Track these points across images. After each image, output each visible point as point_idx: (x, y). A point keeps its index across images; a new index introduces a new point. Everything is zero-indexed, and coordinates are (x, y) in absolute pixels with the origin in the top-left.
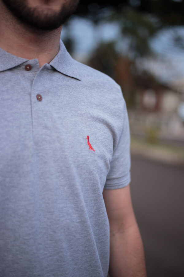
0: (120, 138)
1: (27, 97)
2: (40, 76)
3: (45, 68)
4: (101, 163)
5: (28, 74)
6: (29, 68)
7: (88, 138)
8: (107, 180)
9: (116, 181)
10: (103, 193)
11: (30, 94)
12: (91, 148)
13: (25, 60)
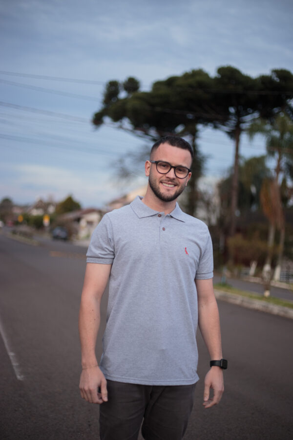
0: (204, 252)
1: (159, 229)
2: (164, 219)
3: (167, 216)
4: (192, 261)
5: (159, 218)
6: (160, 216)
7: (186, 248)
8: (196, 274)
9: (204, 275)
10: (196, 280)
11: (160, 227)
12: (187, 253)
13: (158, 212)
